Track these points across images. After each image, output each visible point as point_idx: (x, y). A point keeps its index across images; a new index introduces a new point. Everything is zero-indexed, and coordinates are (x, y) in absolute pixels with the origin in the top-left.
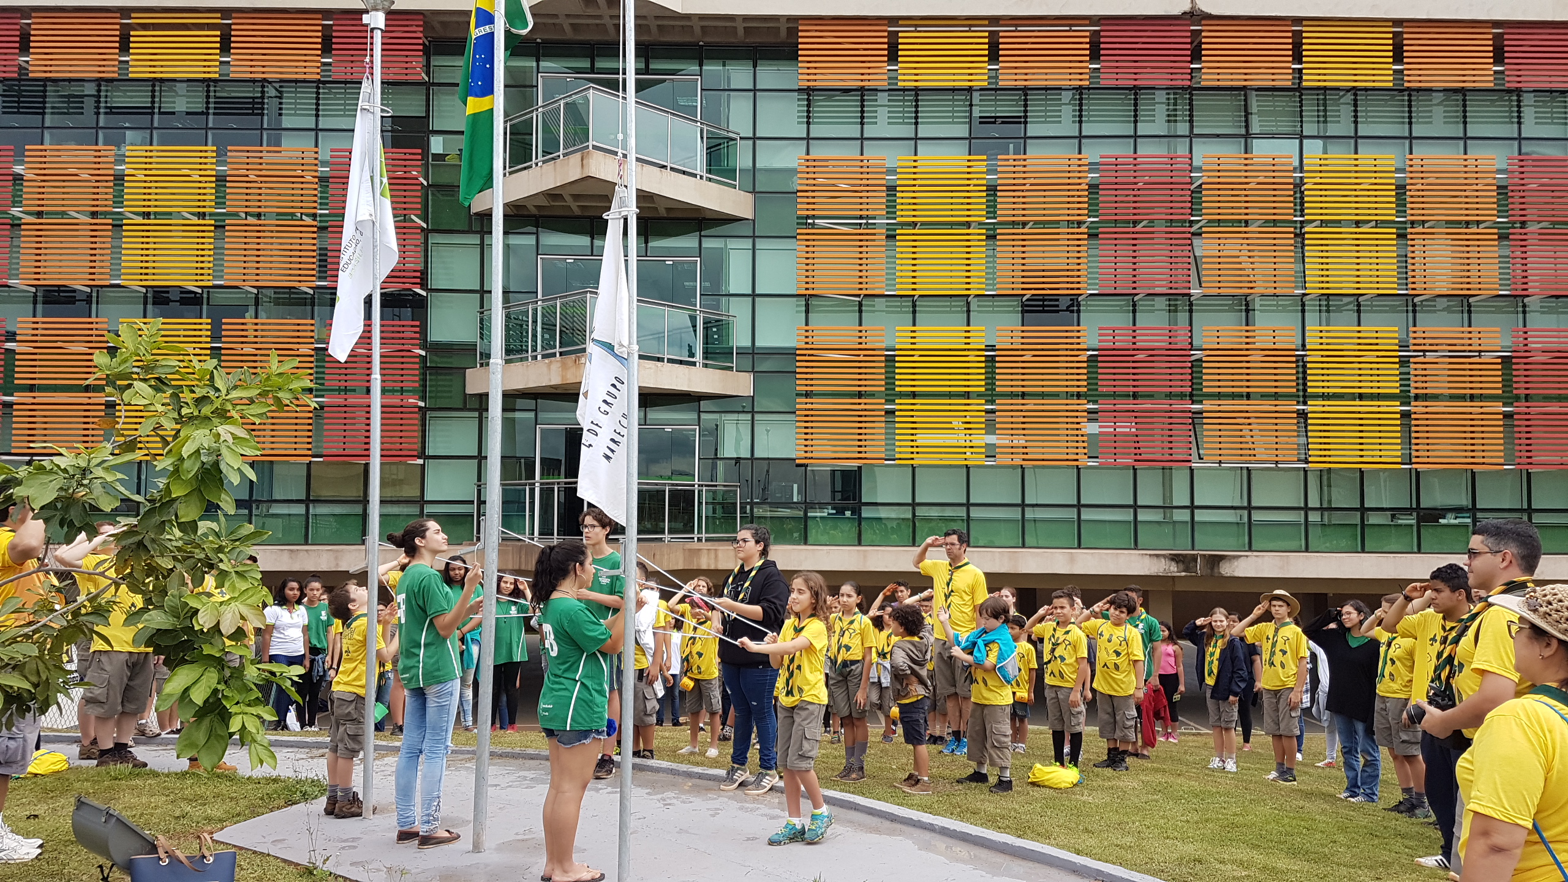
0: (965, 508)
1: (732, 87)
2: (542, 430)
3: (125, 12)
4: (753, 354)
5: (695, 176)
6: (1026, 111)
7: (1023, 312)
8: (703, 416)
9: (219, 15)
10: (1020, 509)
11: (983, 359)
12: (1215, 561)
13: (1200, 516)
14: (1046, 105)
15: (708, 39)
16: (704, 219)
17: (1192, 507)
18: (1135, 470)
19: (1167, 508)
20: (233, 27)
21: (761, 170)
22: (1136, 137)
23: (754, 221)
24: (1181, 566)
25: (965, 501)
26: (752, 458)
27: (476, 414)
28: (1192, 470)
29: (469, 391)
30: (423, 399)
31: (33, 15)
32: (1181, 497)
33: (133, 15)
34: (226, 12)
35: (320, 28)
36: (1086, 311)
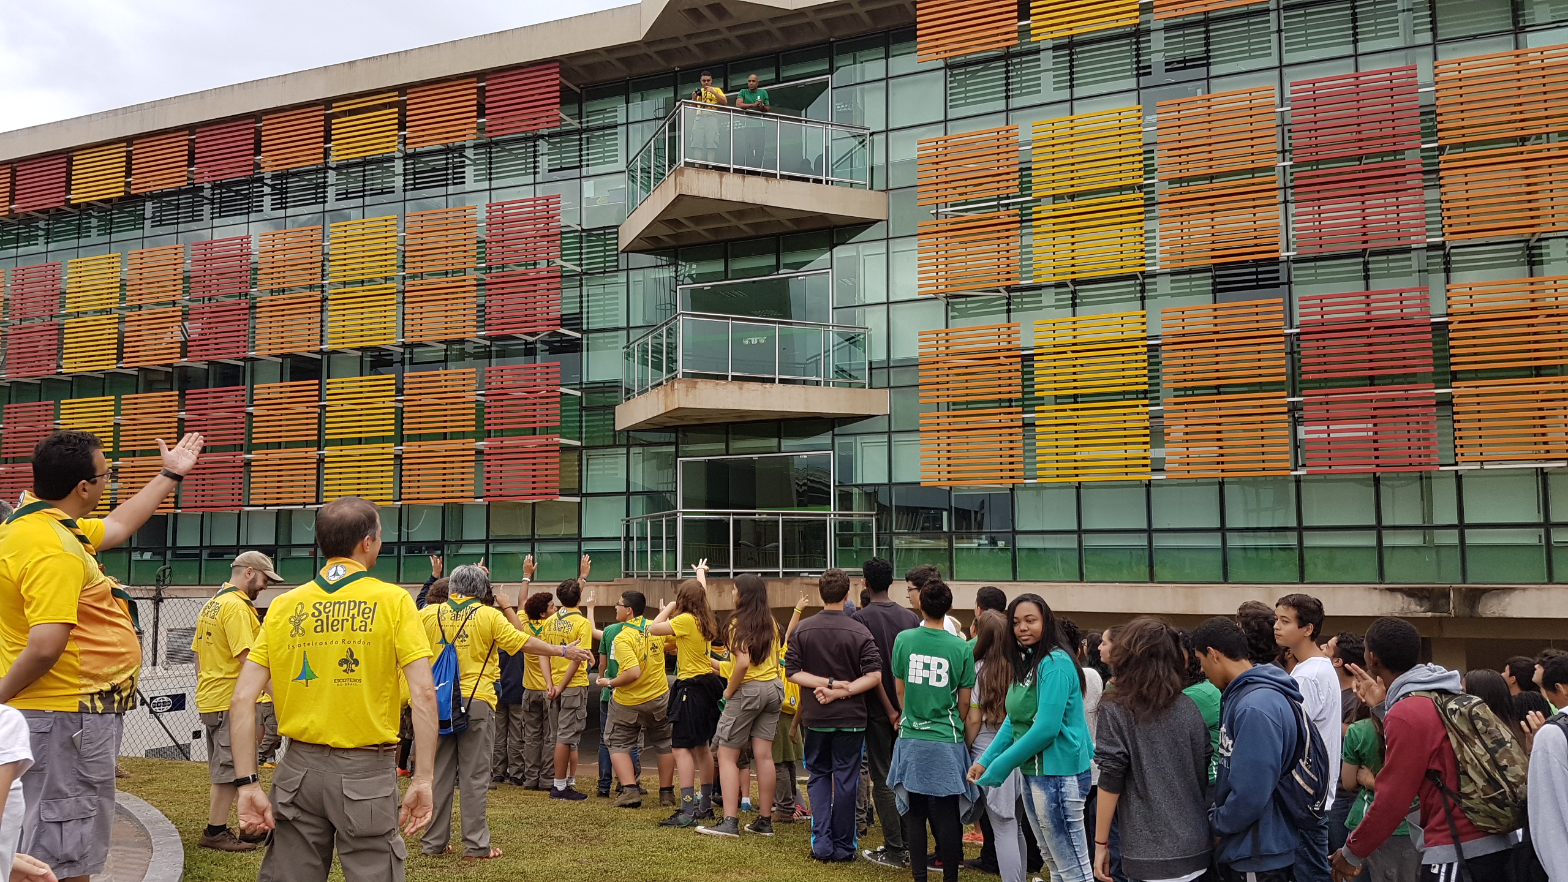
0: (1146, 535)
1: (866, 79)
2: (684, 463)
3: (328, 102)
4: (889, 367)
5: (820, 181)
6: (1208, 51)
7: (1214, 292)
8: (837, 440)
9: (397, 93)
10: (1219, 534)
11: (1145, 349)
12: (1474, 596)
13: (1473, 538)
14: (1249, 38)
15: (838, 34)
16: (836, 227)
17: (1462, 527)
18: (1377, 481)
19: (1427, 528)
20: (408, 102)
21: (894, 164)
22: (1356, 56)
23: (887, 221)
24: (1427, 604)
25: (1145, 526)
26: (890, 484)
27: (624, 451)
28: (1459, 477)
29: (618, 428)
30: (580, 439)
31: (264, 118)
32: (1446, 514)
33: (334, 105)
34: (402, 89)
35: (475, 91)
36: (1297, 283)
